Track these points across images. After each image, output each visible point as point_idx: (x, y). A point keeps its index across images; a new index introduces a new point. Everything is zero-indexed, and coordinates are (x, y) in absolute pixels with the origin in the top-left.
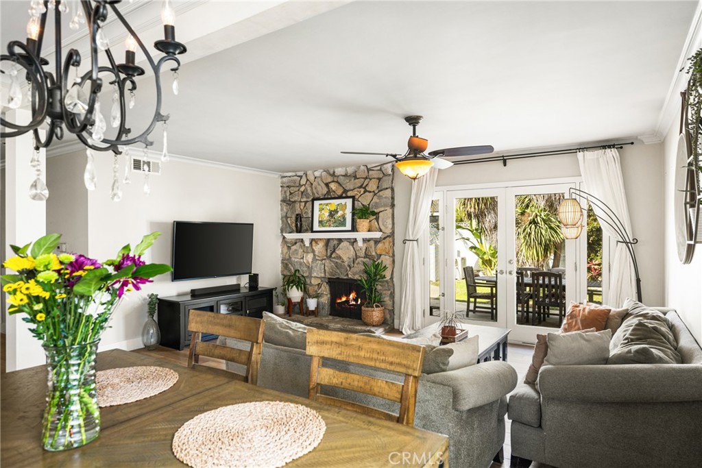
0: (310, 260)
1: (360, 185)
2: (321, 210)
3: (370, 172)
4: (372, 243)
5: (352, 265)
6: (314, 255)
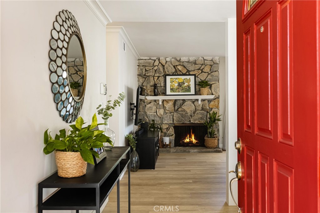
0: (162, 113)
1: (198, 68)
2: (172, 82)
3: (206, 61)
4: (206, 102)
5: (193, 115)
6: (164, 110)
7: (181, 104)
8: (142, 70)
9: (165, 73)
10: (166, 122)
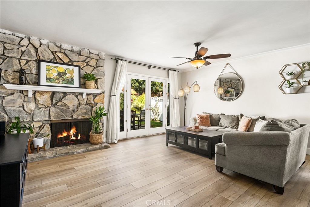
0: (33, 108)
2: (48, 70)
3: (91, 55)
4: (91, 96)
5: (76, 110)
6: (36, 104)
7: (60, 98)
9: (38, 58)
10: (39, 119)
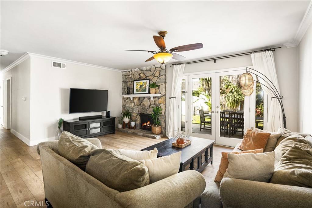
0: (133, 106)
1: (152, 74)
2: (137, 85)
4: (157, 99)
5: (149, 108)
6: (134, 104)
7: (142, 100)
8: (124, 78)
9: (134, 79)
10: (135, 111)
